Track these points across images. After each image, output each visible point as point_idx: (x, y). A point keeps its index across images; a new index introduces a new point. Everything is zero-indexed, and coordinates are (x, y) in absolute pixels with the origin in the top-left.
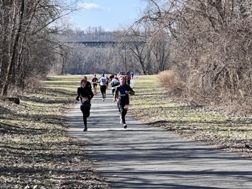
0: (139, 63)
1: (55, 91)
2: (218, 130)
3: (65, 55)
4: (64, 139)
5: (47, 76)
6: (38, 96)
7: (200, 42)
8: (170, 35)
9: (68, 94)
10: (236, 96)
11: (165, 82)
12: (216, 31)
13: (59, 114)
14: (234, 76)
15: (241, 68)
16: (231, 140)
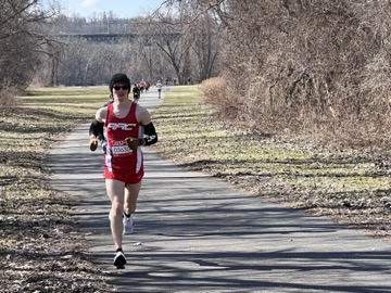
0: (171, 67)
1: (38, 112)
2: (297, 175)
3: (55, 56)
4: (41, 194)
5: (28, 89)
6: (9, 120)
7: (266, 31)
8: (219, 22)
9: (58, 117)
10: (324, 118)
11: (212, 96)
12: (292, 13)
13: (40, 150)
14: (321, 85)
15: (332, 73)
16: (320, 193)
